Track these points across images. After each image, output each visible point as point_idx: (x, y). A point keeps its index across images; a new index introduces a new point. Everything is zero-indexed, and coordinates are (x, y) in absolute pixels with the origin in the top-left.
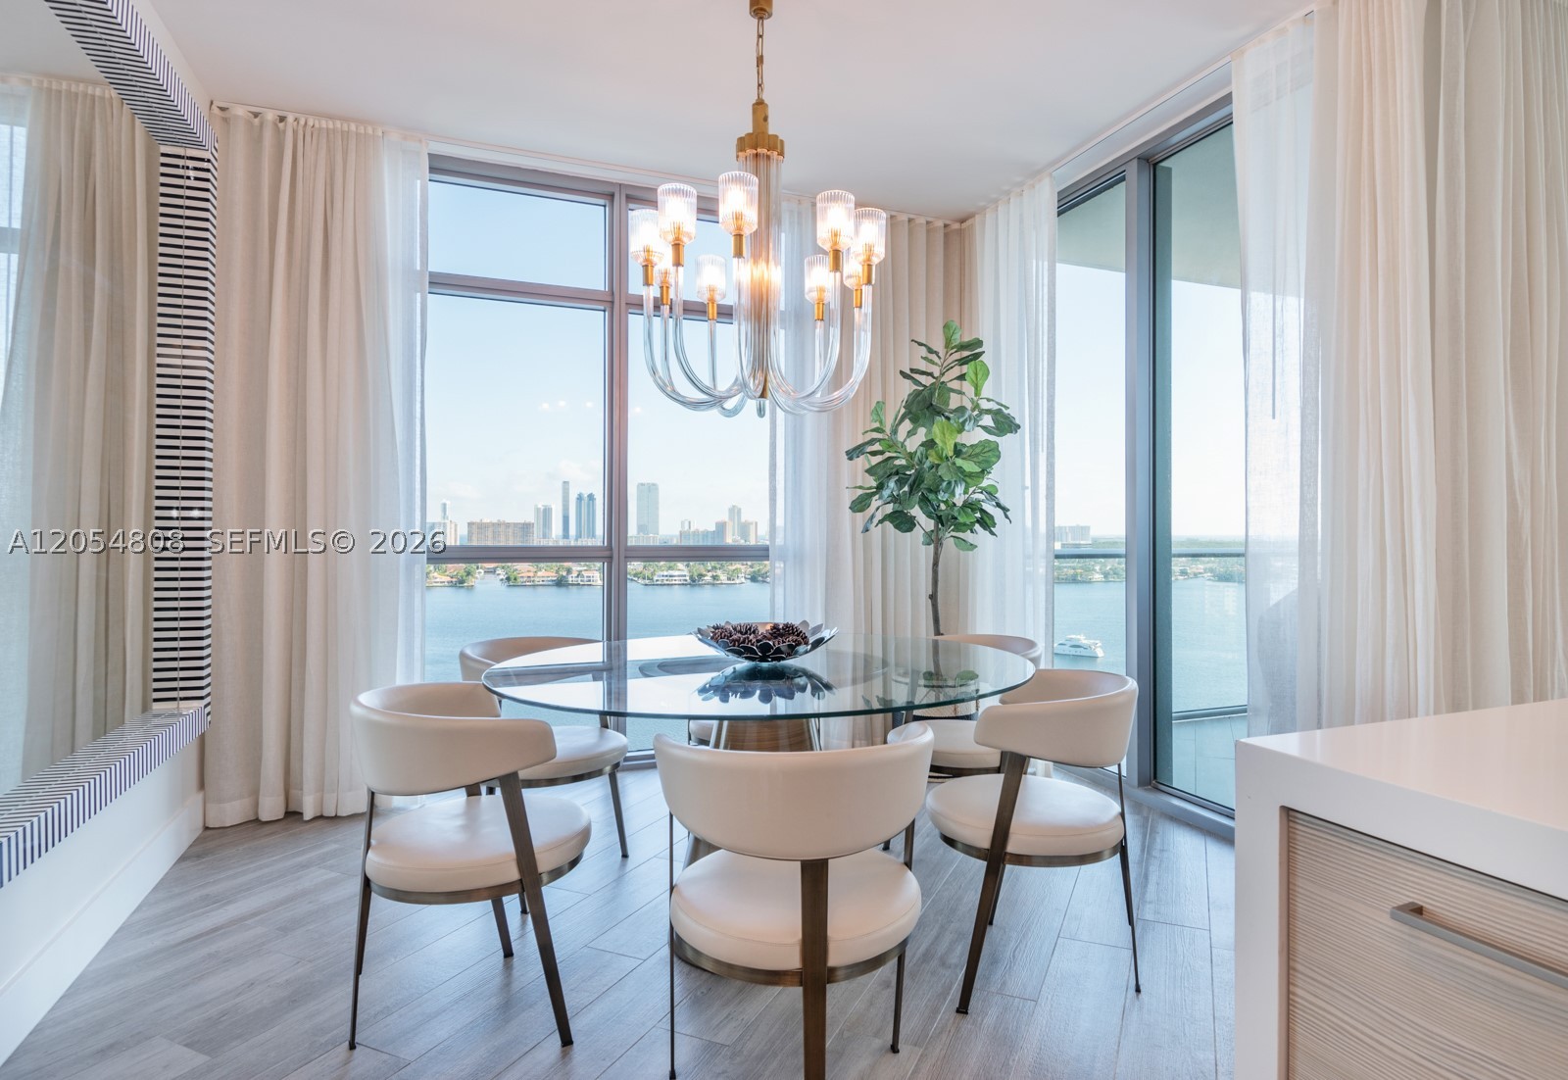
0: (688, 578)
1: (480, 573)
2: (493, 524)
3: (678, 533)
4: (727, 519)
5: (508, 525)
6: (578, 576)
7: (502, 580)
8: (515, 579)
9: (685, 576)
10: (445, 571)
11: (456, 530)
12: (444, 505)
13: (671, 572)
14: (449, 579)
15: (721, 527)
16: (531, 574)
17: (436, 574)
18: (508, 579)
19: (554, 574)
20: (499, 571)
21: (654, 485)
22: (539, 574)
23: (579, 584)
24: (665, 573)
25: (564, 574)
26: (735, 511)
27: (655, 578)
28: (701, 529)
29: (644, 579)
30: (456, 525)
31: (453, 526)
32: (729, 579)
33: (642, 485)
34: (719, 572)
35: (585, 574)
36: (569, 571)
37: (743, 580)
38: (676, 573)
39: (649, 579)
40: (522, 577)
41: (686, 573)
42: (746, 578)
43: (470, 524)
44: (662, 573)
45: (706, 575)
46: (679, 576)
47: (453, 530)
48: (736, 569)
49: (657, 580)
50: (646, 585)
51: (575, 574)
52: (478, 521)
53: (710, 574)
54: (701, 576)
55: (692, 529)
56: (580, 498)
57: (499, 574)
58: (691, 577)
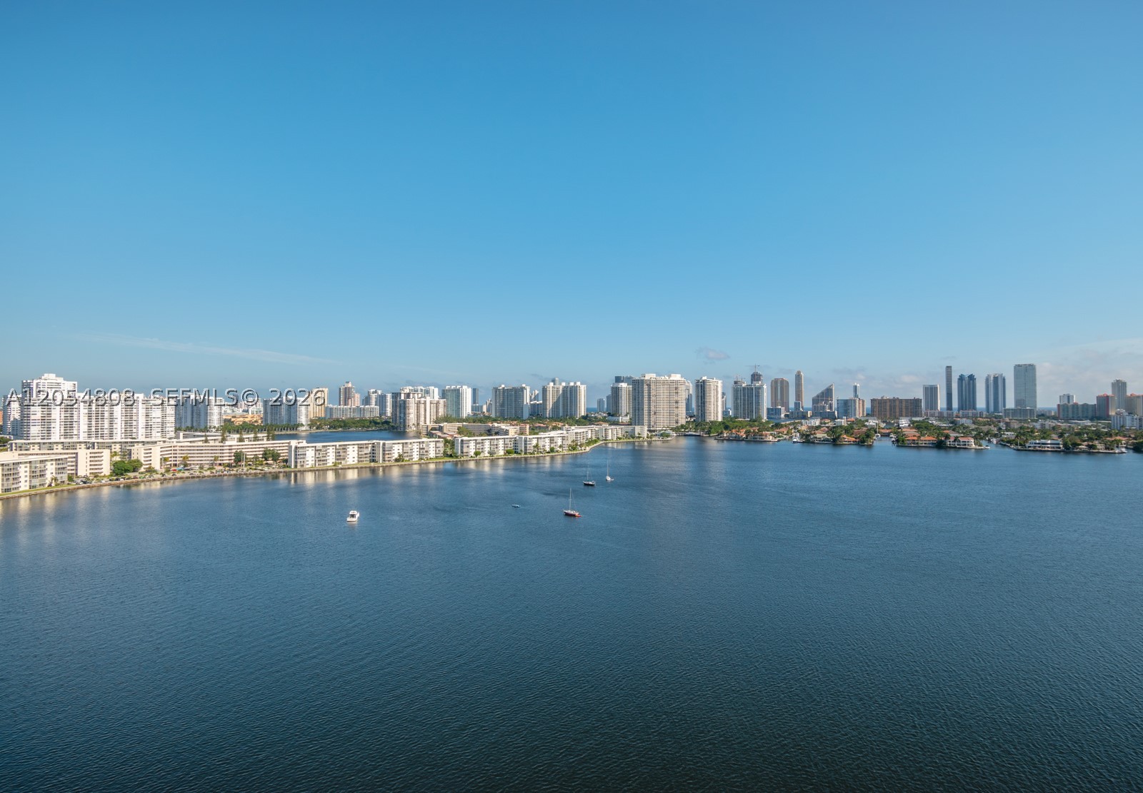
0: (1061, 446)
1: (878, 436)
2: (890, 400)
3: (1056, 406)
4: (1109, 393)
5: (901, 401)
6: (955, 441)
7: (893, 441)
8: (903, 441)
9: (1059, 444)
10: (853, 434)
11: (863, 405)
12: (856, 387)
13: (1043, 441)
14: (854, 439)
15: (1104, 401)
16: (915, 438)
17: (845, 436)
18: (897, 441)
19: (934, 439)
20: (892, 435)
21: (1030, 365)
22: (922, 438)
23: (956, 447)
24: (1037, 441)
25: (943, 439)
26: (1120, 386)
27: (1027, 445)
28: (1080, 403)
29: (1017, 445)
30: (863, 401)
31: (861, 402)
32: (1106, 448)
33: (1019, 366)
34: (1096, 442)
35: (961, 439)
36: (947, 437)
37: (1124, 450)
38: (1049, 442)
39: (1021, 445)
40: (909, 440)
41: (1060, 441)
42: (1126, 448)
43: (873, 401)
44: (1034, 441)
45: (1080, 445)
46: (1050, 444)
47: (861, 405)
48: (1115, 440)
49: (1029, 447)
50: (1018, 450)
51: (952, 440)
52: (880, 398)
53: (1086, 443)
54: (1075, 445)
55: (1071, 403)
56: (961, 378)
57: (892, 437)
58: (1065, 445)
